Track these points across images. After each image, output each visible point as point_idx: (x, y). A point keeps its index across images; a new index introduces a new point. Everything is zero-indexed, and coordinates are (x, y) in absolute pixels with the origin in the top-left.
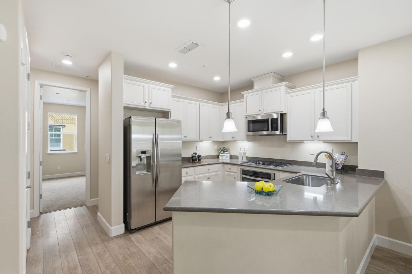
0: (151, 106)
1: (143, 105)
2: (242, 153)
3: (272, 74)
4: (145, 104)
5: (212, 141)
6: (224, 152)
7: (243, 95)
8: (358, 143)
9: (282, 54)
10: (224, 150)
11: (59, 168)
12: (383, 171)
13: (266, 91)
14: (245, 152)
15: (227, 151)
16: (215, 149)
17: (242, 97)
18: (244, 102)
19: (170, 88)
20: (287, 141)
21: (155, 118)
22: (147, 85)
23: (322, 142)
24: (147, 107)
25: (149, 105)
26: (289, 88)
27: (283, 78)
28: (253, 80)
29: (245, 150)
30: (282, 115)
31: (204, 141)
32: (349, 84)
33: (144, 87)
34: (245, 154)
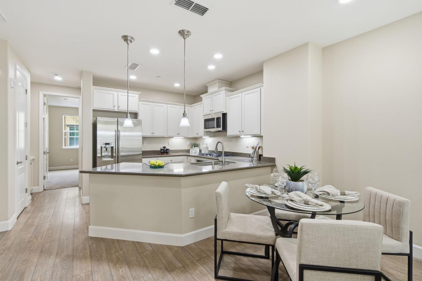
0: (119, 109)
1: (112, 108)
2: (204, 147)
3: (217, 80)
4: (114, 108)
5: (183, 137)
6: (195, 147)
7: (202, 98)
8: (263, 136)
9: (207, 66)
10: (196, 145)
11: (72, 161)
12: (274, 157)
13: (215, 94)
14: (207, 146)
15: (197, 146)
16: (188, 144)
17: (201, 100)
18: (202, 104)
19: (137, 94)
20: (228, 136)
21: (118, 119)
22: (116, 93)
23: (250, 136)
24: (116, 110)
25: (118, 108)
26: (230, 92)
27: (231, 83)
28: (207, 85)
29: (207, 145)
30: (224, 115)
31: (175, 137)
32: (259, 89)
33: (113, 94)
34: (207, 148)
